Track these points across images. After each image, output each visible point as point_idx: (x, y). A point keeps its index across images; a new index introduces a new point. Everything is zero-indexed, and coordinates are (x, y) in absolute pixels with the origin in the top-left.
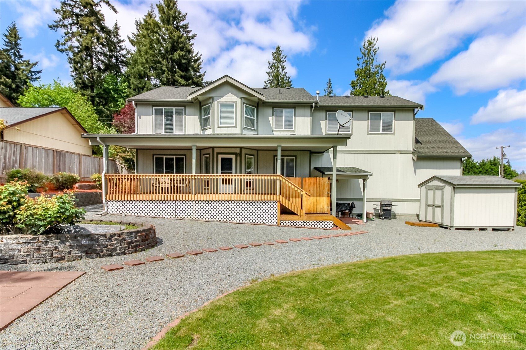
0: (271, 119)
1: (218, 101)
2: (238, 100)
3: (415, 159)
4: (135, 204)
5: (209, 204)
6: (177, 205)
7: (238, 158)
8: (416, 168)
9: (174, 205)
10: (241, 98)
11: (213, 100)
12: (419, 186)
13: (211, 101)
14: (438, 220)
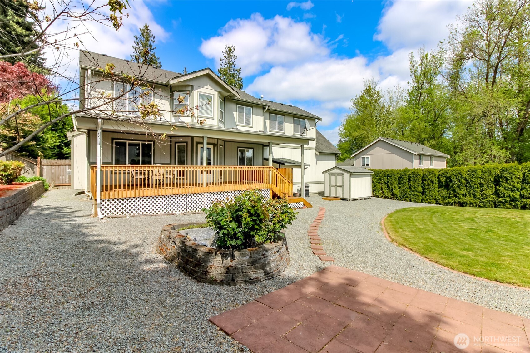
0: (235, 113)
1: (198, 90)
2: (216, 93)
3: (318, 154)
4: (139, 201)
5: (218, 195)
6: (188, 199)
7: (216, 148)
8: (317, 159)
9: (185, 199)
10: (219, 92)
11: (193, 89)
12: (323, 173)
13: (190, 88)
14: (340, 195)
